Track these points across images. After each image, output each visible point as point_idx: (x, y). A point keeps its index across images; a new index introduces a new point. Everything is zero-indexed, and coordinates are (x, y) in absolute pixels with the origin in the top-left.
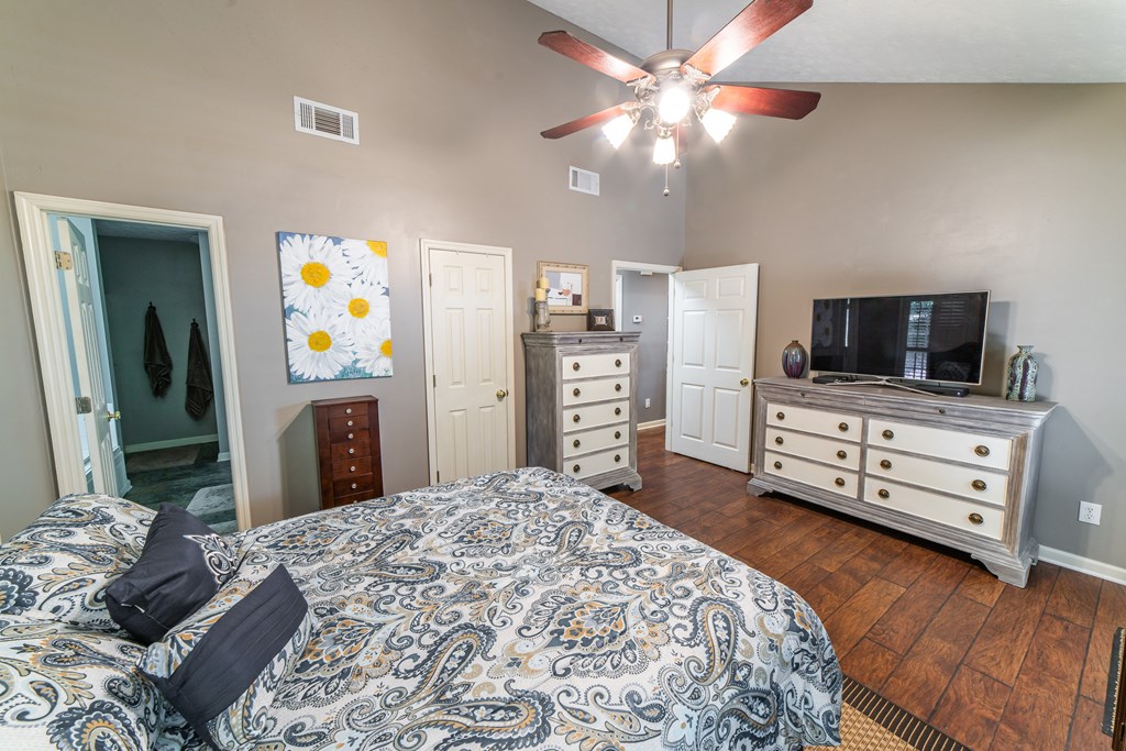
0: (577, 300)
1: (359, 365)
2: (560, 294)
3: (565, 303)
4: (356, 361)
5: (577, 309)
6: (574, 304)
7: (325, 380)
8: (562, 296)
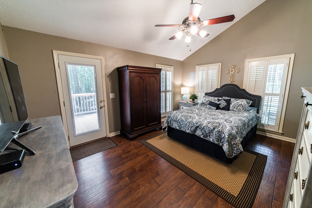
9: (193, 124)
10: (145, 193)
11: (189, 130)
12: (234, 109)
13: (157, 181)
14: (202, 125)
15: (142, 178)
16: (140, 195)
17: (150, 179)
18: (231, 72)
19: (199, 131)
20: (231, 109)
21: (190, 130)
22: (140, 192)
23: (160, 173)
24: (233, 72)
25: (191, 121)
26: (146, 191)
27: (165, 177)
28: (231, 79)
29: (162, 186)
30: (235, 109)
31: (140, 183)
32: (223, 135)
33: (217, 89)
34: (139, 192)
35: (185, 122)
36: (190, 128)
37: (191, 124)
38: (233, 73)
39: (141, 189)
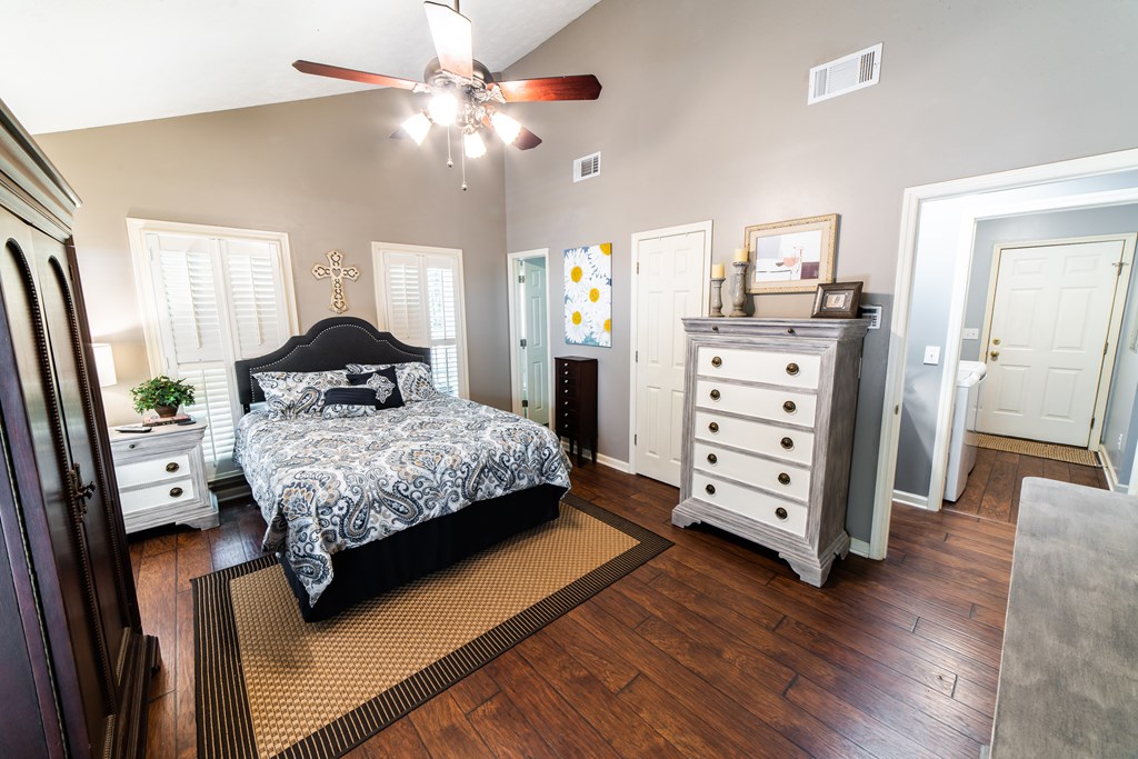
0: (809, 271)
1: (593, 336)
2: (779, 265)
3: (793, 277)
4: (592, 333)
5: (812, 284)
6: (803, 277)
7: (575, 343)
8: (783, 268)
9: (464, 468)
10: (683, 721)
11: (462, 499)
12: (412, 397)
13: (624, 684)
14: (495, 455)
15: (615, 744)
16: (698, 739)
17: (618, 710)
18: (332, 274)
19: (487, 482)
20: (404, 399)
21: (465, 497)
22: (683, 739)
23: (584, 673)
24: (342, 275)
25: (455, 461)
26: (675, 719)
27: (601, 658)
28: (339, 301)
29: (641, 669)
30: (414, 397)
31: (645, 747)
32: (546, 452)
33: (295, 341)
34: (686, 746)
35: (431, 476)
36: (459, 490)
37: (459, 473)
38: (339, 277)
39: (669, 738)
